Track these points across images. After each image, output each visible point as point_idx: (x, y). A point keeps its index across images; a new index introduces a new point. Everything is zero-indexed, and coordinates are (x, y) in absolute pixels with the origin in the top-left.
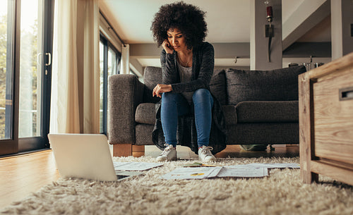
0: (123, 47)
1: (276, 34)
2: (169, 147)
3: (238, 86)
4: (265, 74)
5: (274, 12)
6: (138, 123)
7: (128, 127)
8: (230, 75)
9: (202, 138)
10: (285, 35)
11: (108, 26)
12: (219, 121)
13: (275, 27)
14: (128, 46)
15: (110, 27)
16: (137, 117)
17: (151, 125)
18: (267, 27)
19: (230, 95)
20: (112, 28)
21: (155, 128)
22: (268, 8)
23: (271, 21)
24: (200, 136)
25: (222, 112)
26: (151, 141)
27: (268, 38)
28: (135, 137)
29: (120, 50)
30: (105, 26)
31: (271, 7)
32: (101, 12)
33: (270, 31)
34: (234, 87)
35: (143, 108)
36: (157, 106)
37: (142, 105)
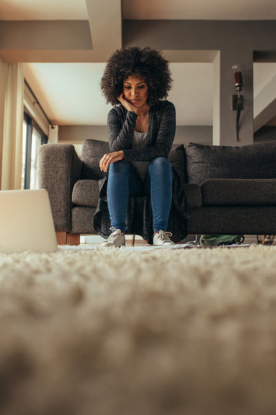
0: (50, 129)
1: (245, 107)
2: (116, 232)
3: (201, 165)
4: (234, 150)
5: (243, 80)
6: (75, 205)
7: (63, 210)
8: (191, 151)
9: (159, 221)
10: (257, 110)
11: (33, 100)
12: (180, 203)
13: (245, 98)
14: (56, 128)
15: (36, 102)
16: (75, 196)
17: (92, 207)
18: (235, 97)
19: (190, 175)
20: (38, 103)
21: (98, 210)
22: (236, 74)
23: (240, 90)
24: (157, 218)
25: (183, 192)
26: (91, 228)
27: (236, 112)
28: (71, 222)
29: (46, 133)
30: (30, 100)
31: (240, 73)
32: (25, 81)
33: (239, 102)
34: (195, 165)
35: (82, 185)
36: (101, 183)
37: (81, 182)
